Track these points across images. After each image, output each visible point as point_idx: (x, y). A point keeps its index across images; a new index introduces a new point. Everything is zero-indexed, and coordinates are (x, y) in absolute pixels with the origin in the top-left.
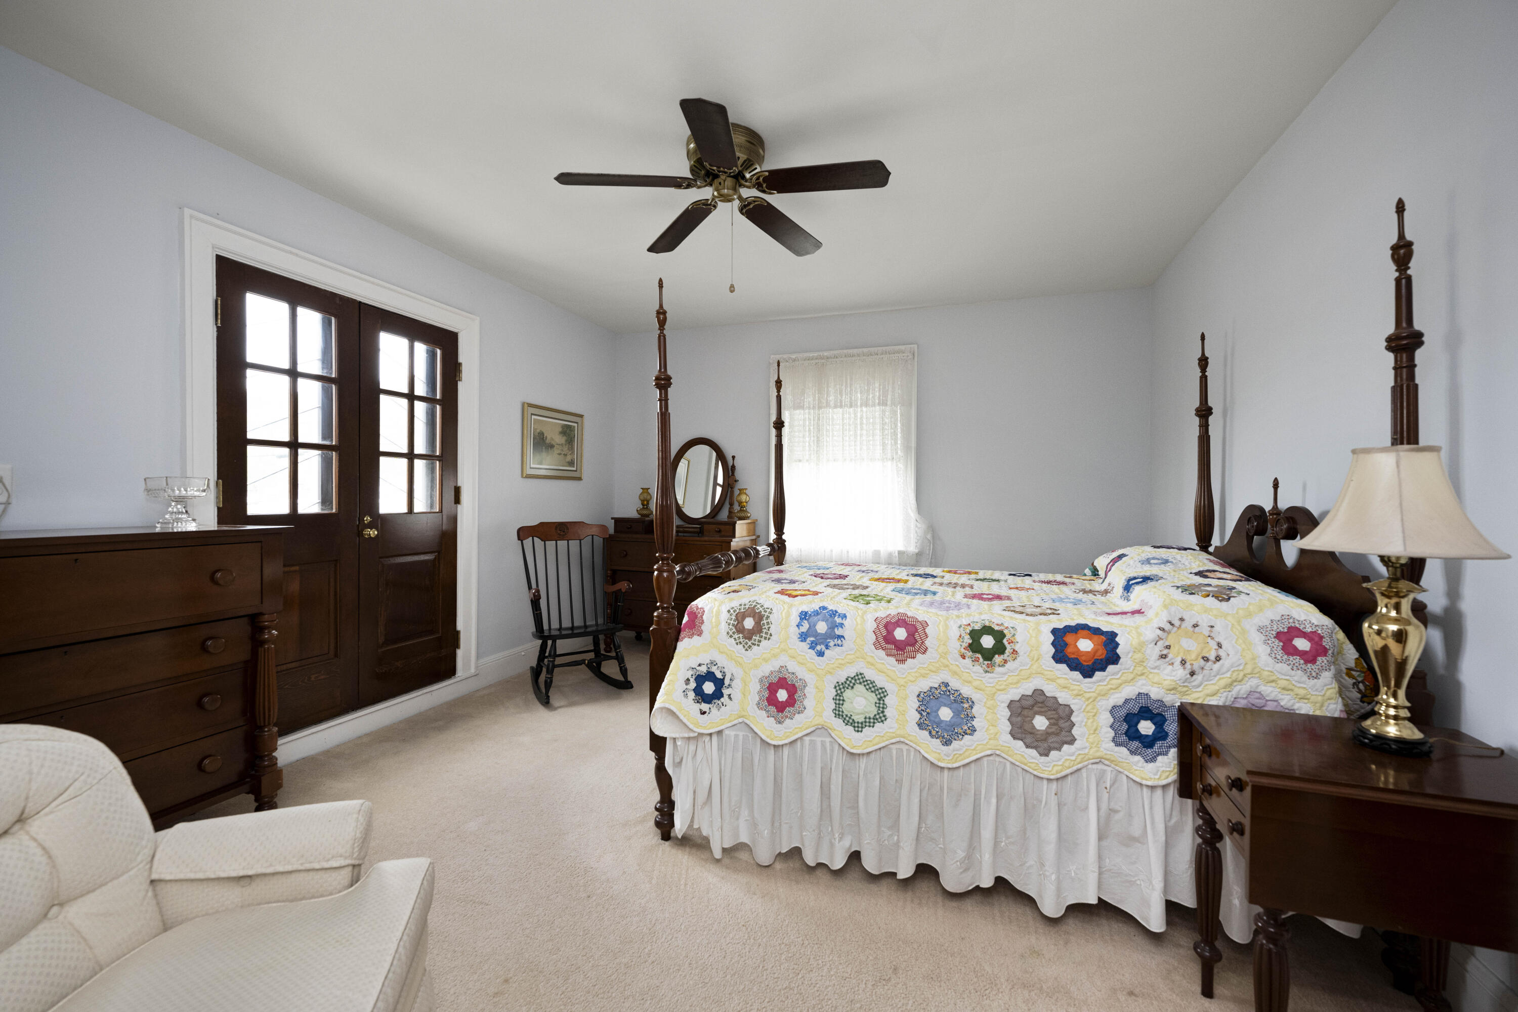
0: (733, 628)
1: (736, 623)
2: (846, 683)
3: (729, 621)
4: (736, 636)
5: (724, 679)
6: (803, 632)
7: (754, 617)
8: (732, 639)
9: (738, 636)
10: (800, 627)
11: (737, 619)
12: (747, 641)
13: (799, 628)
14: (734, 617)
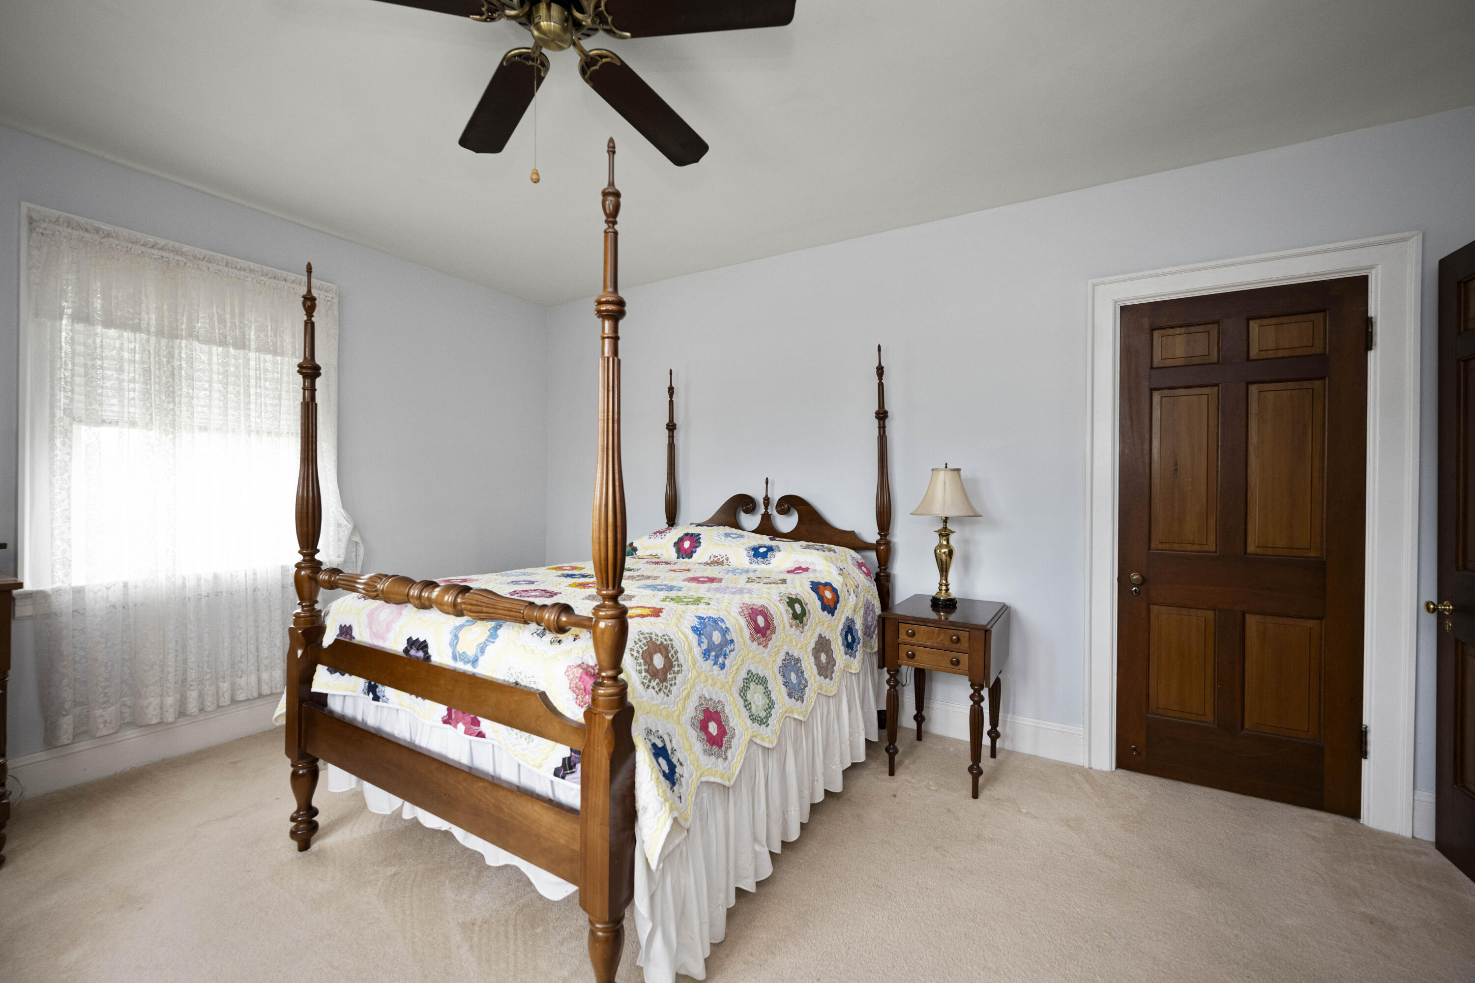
0: (647, 674)
1: (647, 667)
2: (744, 686)
3: (638, 668)
4: (654, 683)
5: (665, 745)
6: (705, 650)
7: (660, 652)
8: (651, 689)
9: (656, 682)
10: (702, 644)
11: (646, 662)
12: (665, 684)
13: (700, 646)
14: (642, 661)
